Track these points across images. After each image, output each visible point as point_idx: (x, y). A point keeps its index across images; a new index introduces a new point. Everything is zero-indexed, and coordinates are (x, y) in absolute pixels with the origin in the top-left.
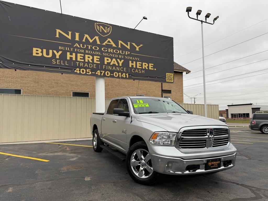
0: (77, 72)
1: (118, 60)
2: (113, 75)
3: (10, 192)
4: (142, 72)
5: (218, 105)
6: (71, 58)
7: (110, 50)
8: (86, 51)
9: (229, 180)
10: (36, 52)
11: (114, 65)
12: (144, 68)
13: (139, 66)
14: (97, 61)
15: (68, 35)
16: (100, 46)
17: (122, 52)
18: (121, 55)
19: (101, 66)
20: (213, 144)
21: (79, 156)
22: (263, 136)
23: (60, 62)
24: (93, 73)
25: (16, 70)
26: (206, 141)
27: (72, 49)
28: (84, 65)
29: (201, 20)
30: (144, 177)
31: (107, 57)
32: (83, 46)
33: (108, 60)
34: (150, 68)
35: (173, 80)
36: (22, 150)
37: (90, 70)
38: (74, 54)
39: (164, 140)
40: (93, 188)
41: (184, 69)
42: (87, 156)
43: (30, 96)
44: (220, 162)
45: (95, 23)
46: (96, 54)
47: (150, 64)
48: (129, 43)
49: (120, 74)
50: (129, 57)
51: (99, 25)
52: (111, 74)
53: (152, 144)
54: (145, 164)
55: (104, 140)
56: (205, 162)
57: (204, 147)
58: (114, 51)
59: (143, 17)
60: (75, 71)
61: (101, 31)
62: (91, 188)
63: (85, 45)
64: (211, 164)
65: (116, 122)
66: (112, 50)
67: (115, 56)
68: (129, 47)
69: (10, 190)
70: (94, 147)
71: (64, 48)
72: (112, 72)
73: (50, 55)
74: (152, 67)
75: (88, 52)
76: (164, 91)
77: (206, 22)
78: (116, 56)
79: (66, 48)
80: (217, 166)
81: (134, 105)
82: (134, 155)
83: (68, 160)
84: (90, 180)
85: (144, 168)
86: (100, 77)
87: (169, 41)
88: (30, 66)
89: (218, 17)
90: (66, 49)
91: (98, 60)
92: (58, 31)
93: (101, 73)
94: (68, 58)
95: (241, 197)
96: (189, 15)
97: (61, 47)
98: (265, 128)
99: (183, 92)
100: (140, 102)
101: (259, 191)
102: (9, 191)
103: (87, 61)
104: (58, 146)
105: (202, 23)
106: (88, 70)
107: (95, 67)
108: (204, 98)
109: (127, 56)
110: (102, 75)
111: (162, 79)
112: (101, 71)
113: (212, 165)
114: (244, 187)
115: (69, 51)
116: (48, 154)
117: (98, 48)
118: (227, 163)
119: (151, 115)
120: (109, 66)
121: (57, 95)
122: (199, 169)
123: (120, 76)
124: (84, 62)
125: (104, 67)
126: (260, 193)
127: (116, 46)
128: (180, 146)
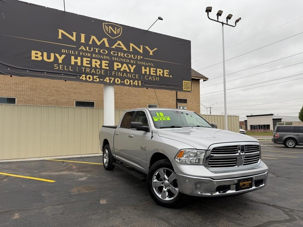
0: (82, 78)
1: (130, 66)
2: (123, 82)
3: (17, 219)
4: (156, 79)
5: (238, 116)
6: (76, 63)
7: (120, 54)
8: (93, 54)
9: (259, 200)
10: (36, 55)
11: (125, 71)
12: (158, 75)
13: (153, 73)
14: (105, 66)
15: (73, 36)
16: (109, 49)
17: (134, 57)
18: (133, 60)
19: (110, 72)
20: (244, 162)
21: (89, 175)
22: (287, 151)
23: (64, 68)
24: (100, 80)
25: (11, 76)
26: (236, 158)
27: (77, 52)
28: (91, 71)
29: (222, 22)
30: (167, 199)
31: (117, 61)
32: (90, 49)
33: (118, 65)
34: (165, 75)
35: (190, 89)
36: (21, 169)
37: (98, 77)
38: (79, 58)
39: (191, 158)
40: (112, 212)
41: (201, 76)
42: (97, 175)
43: (27, 106)
44: (252, 182)
45: (103, 23)
46: (104, 58)
47: (165, 71)
48: (142, 46)
49: (132, 81)
50: (142, 63)
51: (108, 25)
52: (122, 82)
53: (178, 163)
54: (169, 184)
55: (117, 156)
56: (236, 182)
57: (235, 166)
58: (125, 55)
59: (159, 17)
60: (81, 78)
61: (110, 32)
62: (109, 212)
63: (92, 48)
64: (242, 183)
65: (132, 137)
66: (123, 54)
67: (126, 60)
68: (141, 51)
69: (17, 216)
70: (104, 165)
71: (67, 52)
72: (123, 79)
73: (52, 59)
74: (168, 73)
75: (96, 56)
76: (179, 101)
77: (227, 24)
78: (128, 61)
79: (70, 51)
80: (249, 186)
81: (154, 118)
82: (156, 174)
83: (76, 180)
84: (106, 204)
85: (167, 189)
86: (110, 84)
87: (186, 45)
88: (28, 72)
89: (240, 18)
90: (70, 53)
91: (107, 65)
92: (61, 31)
93: (110, 80)
94: (73, 63)
95: (275, 220)
96: (209, 15)
97: (64, 50)
98: (289, 142)
99: (199, 101)
100: (161, 115)
101: (293, 212)
102: (15, 217)
103: (94, 67)
104: (61, 163)
105: (223, 25)
106: (95, 77)
107: (103, 73)
108: (224, 108)
109: (139, 60)
110: (111, 82)
111: (178, 87)
112: (110, 78)
113: (244, 185)
114: (276, 208)
115: (73, 55)
116: (52, 173)
117: (107, 52)
118: (259, 182)
119: (174, 130)
120: (119, 73)
121: (57, 104)
122: (230, 189)
123: (132, 84)
124: (91, 68)
125: (113, 73)
126: (294, 215)
127: (127, 50)
128: (209, 164)
